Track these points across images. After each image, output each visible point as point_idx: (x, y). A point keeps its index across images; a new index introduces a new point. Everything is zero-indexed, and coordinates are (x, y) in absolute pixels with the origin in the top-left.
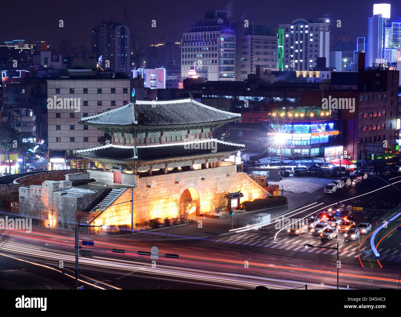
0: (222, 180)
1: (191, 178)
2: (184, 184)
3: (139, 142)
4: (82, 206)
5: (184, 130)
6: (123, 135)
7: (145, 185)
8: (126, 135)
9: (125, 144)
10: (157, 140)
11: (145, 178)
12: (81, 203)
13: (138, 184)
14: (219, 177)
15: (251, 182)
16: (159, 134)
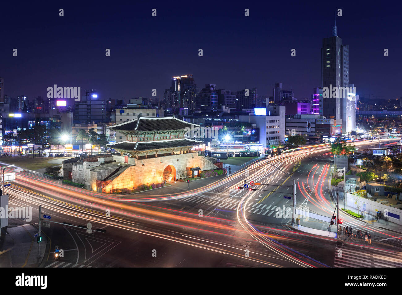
0: (190, 161)
1: (170, 160)
2: (166, 163)
3: (140, 140)
4: (101, 177)
5: (168, 133)
6: (131, 136)
7: (141, 164)
8: (133, 136)
9: (133, 141)
10: (152, 139)
11: (141, 160)
12: (100, 175)
13: (137, 164)
14: (187, 158)
15: (207, 161)
16: (153, 135)
